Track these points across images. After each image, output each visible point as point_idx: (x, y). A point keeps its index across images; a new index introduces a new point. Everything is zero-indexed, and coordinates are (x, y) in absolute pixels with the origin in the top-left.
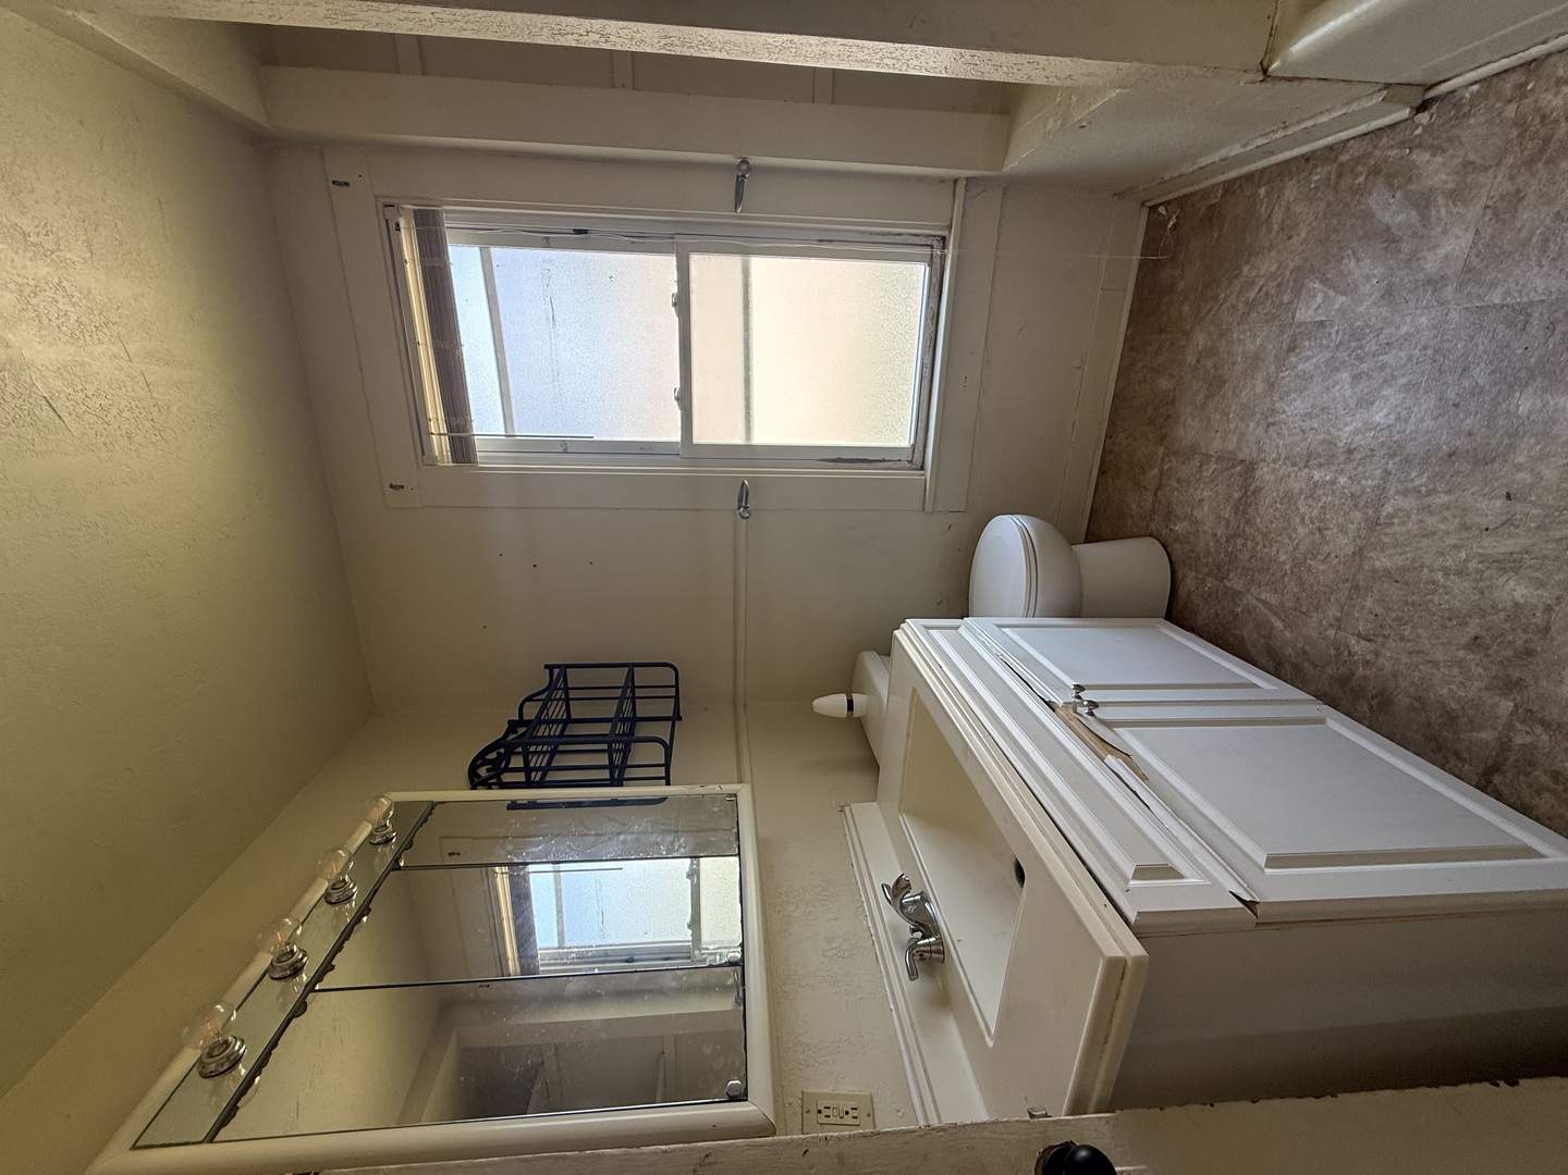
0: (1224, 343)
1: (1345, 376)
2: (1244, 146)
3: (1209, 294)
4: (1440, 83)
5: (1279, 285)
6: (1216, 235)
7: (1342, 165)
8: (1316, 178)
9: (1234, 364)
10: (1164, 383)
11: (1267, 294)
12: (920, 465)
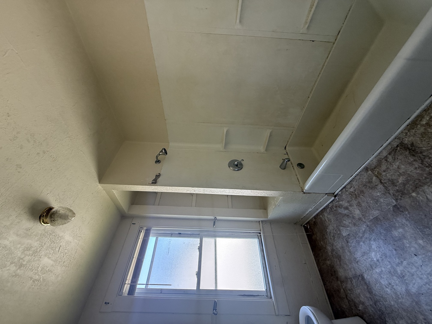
0: (334, 247)
1: (362, 243)
2: (312, 208)
3: (324, 238)
4: (335, 192)
5: (336, 230)
6: (318, 226)
7: (330, 208)
8: (328, 211)
9: (339, 251)
10: (328, 262)
11: (335, 233)
12: (270, 297)
